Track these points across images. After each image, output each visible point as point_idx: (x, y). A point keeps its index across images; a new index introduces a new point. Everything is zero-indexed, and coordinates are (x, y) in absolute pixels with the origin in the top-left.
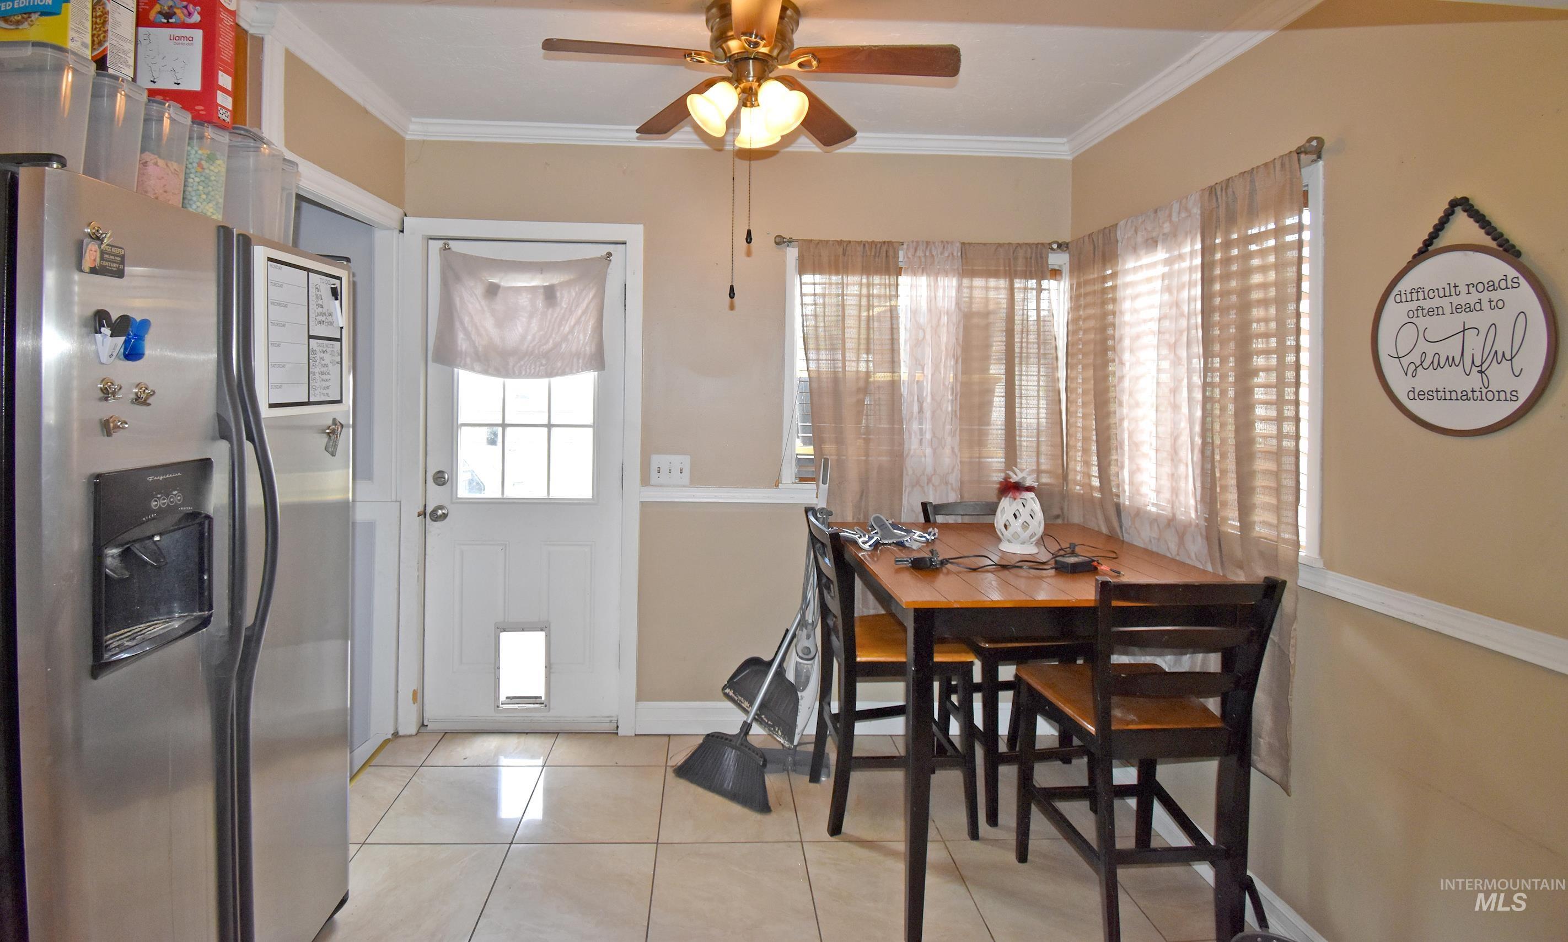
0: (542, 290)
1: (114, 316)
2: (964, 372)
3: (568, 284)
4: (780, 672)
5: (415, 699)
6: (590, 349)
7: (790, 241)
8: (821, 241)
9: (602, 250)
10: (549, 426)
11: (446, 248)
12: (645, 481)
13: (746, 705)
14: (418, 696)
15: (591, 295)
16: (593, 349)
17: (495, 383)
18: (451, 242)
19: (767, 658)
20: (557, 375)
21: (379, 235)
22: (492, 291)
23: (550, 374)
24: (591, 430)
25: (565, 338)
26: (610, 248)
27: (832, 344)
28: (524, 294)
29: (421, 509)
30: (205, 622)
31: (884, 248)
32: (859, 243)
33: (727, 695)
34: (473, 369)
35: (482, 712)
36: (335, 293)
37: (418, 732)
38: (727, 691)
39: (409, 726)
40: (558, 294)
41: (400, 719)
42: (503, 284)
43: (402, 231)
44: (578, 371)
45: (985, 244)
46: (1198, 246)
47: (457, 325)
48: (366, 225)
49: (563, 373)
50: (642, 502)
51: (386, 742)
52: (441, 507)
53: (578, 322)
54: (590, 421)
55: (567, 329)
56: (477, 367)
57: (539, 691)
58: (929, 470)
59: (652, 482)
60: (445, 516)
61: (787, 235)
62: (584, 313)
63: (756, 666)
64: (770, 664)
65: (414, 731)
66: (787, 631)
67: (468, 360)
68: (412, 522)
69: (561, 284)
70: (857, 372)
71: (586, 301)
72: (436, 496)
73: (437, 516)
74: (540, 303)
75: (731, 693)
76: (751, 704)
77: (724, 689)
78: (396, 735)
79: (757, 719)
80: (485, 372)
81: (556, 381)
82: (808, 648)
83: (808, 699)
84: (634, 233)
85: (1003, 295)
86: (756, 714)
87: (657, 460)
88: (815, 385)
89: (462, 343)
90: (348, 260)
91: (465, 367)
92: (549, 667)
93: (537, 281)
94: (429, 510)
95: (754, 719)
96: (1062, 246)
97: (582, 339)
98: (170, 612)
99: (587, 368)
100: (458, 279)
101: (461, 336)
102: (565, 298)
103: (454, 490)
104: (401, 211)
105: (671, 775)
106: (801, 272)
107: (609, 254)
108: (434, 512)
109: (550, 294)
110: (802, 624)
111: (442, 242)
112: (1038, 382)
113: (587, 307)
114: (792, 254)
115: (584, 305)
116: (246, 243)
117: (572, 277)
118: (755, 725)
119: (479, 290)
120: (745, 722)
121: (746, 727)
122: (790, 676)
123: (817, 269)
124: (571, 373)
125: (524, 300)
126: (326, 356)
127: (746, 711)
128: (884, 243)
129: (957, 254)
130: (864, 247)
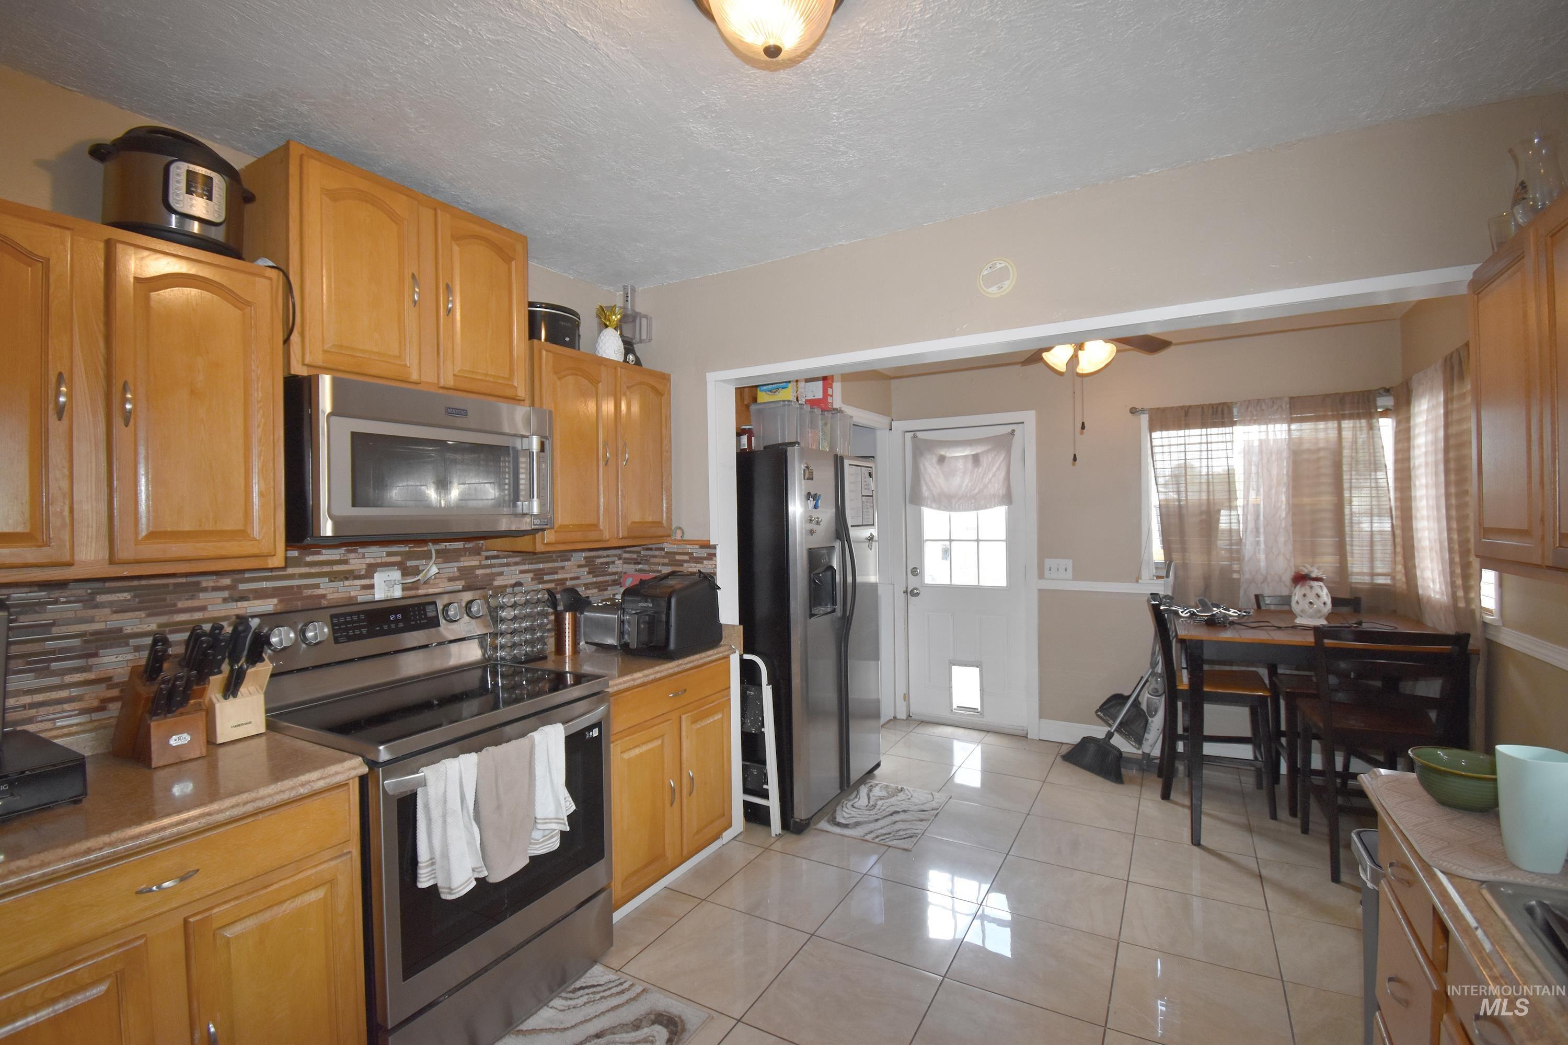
0: (971, 457)
1: (812, 493)
2: (1294, 496)
3: (987, 452)
4: (1136, 703)
5: (905, 699)
6: (1002, 492)
7: (1143, 411)
8: (1167, 408)
9: (1009, 429)
10: (978, 541)
11: (915, 437)
12: (1041, 576)
13: (1111, 722)
14: (906, 697)
15: (1002, 458)
16: (1004, 492)
17: (944, 515)
18: (918, 434)
19: (1126, 694)
20: (982, 509)
21: (878, 433)
22: (942, 459)
23: (977, 508)
24: (1004, 543)
25: (986, 486)
26: (1012, 427)
27: (1177, 481)
28: (961, 461)
29: (905, 589)
30: (834, 611)
31: (1220, 409)
32: (1198, 406)
33: (1098, 716)
34: (931, 507)
35: (944, 714)
36: (870, 475)
37: (907, 719)
38: (1099, 713)
39: (902, 715)
40: (981, 460)
41: (897, 709)
42: (948, 455)
43: (891, 430)
44: (995, 506)
45: (1312, 396)
46: (1442, 399)
47: (923, 482)
48: (872, 430)
49: (986, 508)
50: (1040, 590)
51: (891, 720)
52: (916, 589)
53: (994, 475)
54: (1004, 537)
55: (987, 481)
56: (934, 505)
57: (977, 705)
58: (1264, 572)
59: (1046, 576)
60: (917, 594)
61: (1139, 407)
62: (998, 469)
63: (1118, 700)
64: (1129, 697)
65: (905, 718)
66: (1142, 677)
67: (929, 503)
68: (900, 596)
69: (982, 453)
70: (1200, 500)
71: (999, 462)
72: (913, 582)
73: (914, 593)
74: (970, 465)
75: (1102, 715)
76: (1114, 721)
77: (1096, 712)
78: (895, 718)
79: (1118, 730)
80: (939, 509)
81: (982, 513)
82: (1157, 689)
83: (1157, 722)
84: (1029, 417)
85: (1333, 434)
86: (1117, 727)
87: (1049, 562)
88: (1163, 510)
89: (925, 492)
90: (873, 457)
91: (927, 506)
92: (982, 690)
93: (968, 451)
94: (909, 590)
95: (1116, 730)
96: (1387, 391)
97: (997, 487)
98: (826, 605)
99: (1001, 503)
100: (922, 454)
101: (924, 488)
102: (985, 461)
103: (922, 579)
104: (890, 418)
105: (1059, 759)
106: (1152, 429)
107: (1013, 431)
108: (912, 591)
109: (976, 459)
110: (1153, 674)
111: (912, 433)
112: (1371, 501)
113: (1001, 464)
114: (1144, 419)
115: (997, 465)
116: (842, 458)
117: (989, 447)
118: (1116, 735)
119: (935, 459)
120: (1109, 732)
121: (1110, 735)
122: (1144, 707)
123: (1165, 427)
124: (991, 507)
125: (960, 465)
126: (868, 504)
127: (1110, 726)
128: (1220, 404)
129: (1286, 406)
130: (1203, 408)
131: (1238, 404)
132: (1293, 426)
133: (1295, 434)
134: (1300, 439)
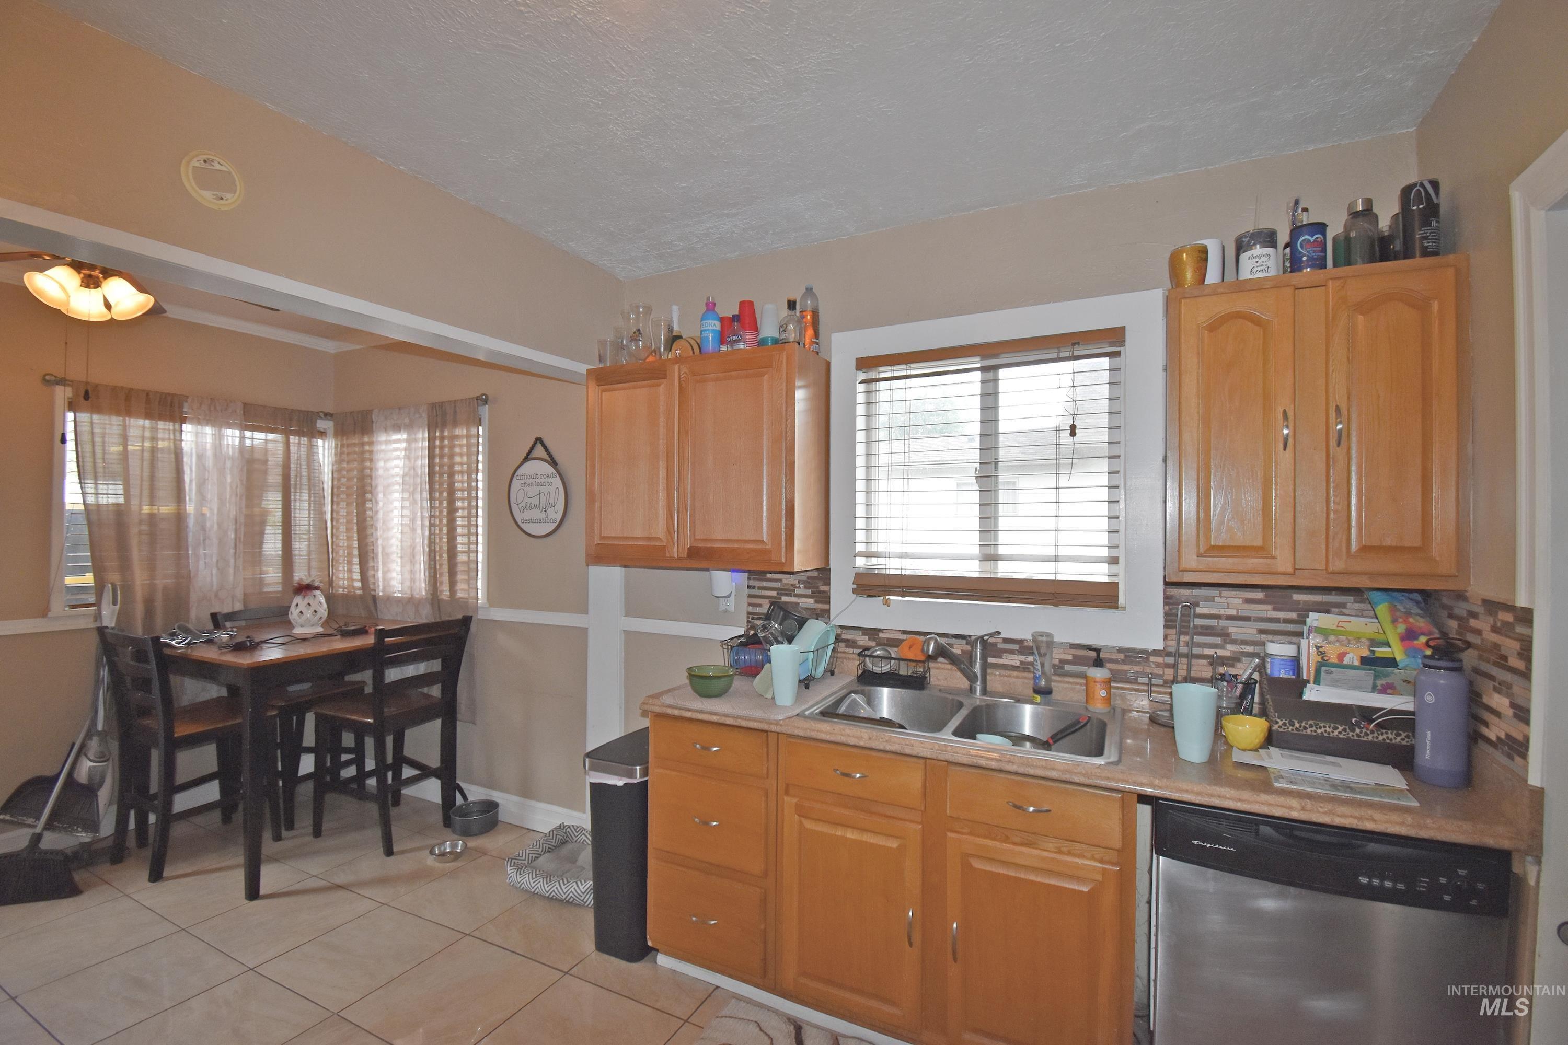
2: (247, 507)
4: (71, 781)
7: (66, 382)
13: (30, 821)
31: (171, 400)
32: (142, 391)
45: (265, 406)
46: (426, 435)
58: (215, 587)
61: (58, 375)
66: (73, 744)
79: (48, 828)
85: (280, 447)
86: (46, 825)
88: (92, 517)
95: (45, 829)
96: (327, 416)
106: (75, 410)
112: (309, 514)
114: (62, 392)
120: (33, 835)
121: (36, 839)
123: (95, 409)
128: (169, 394)
129: (240, 410)
130: (148, 394)
131: (190, 400)
132: (248, 434)
133: (248, 443)
134: (252, 447)
